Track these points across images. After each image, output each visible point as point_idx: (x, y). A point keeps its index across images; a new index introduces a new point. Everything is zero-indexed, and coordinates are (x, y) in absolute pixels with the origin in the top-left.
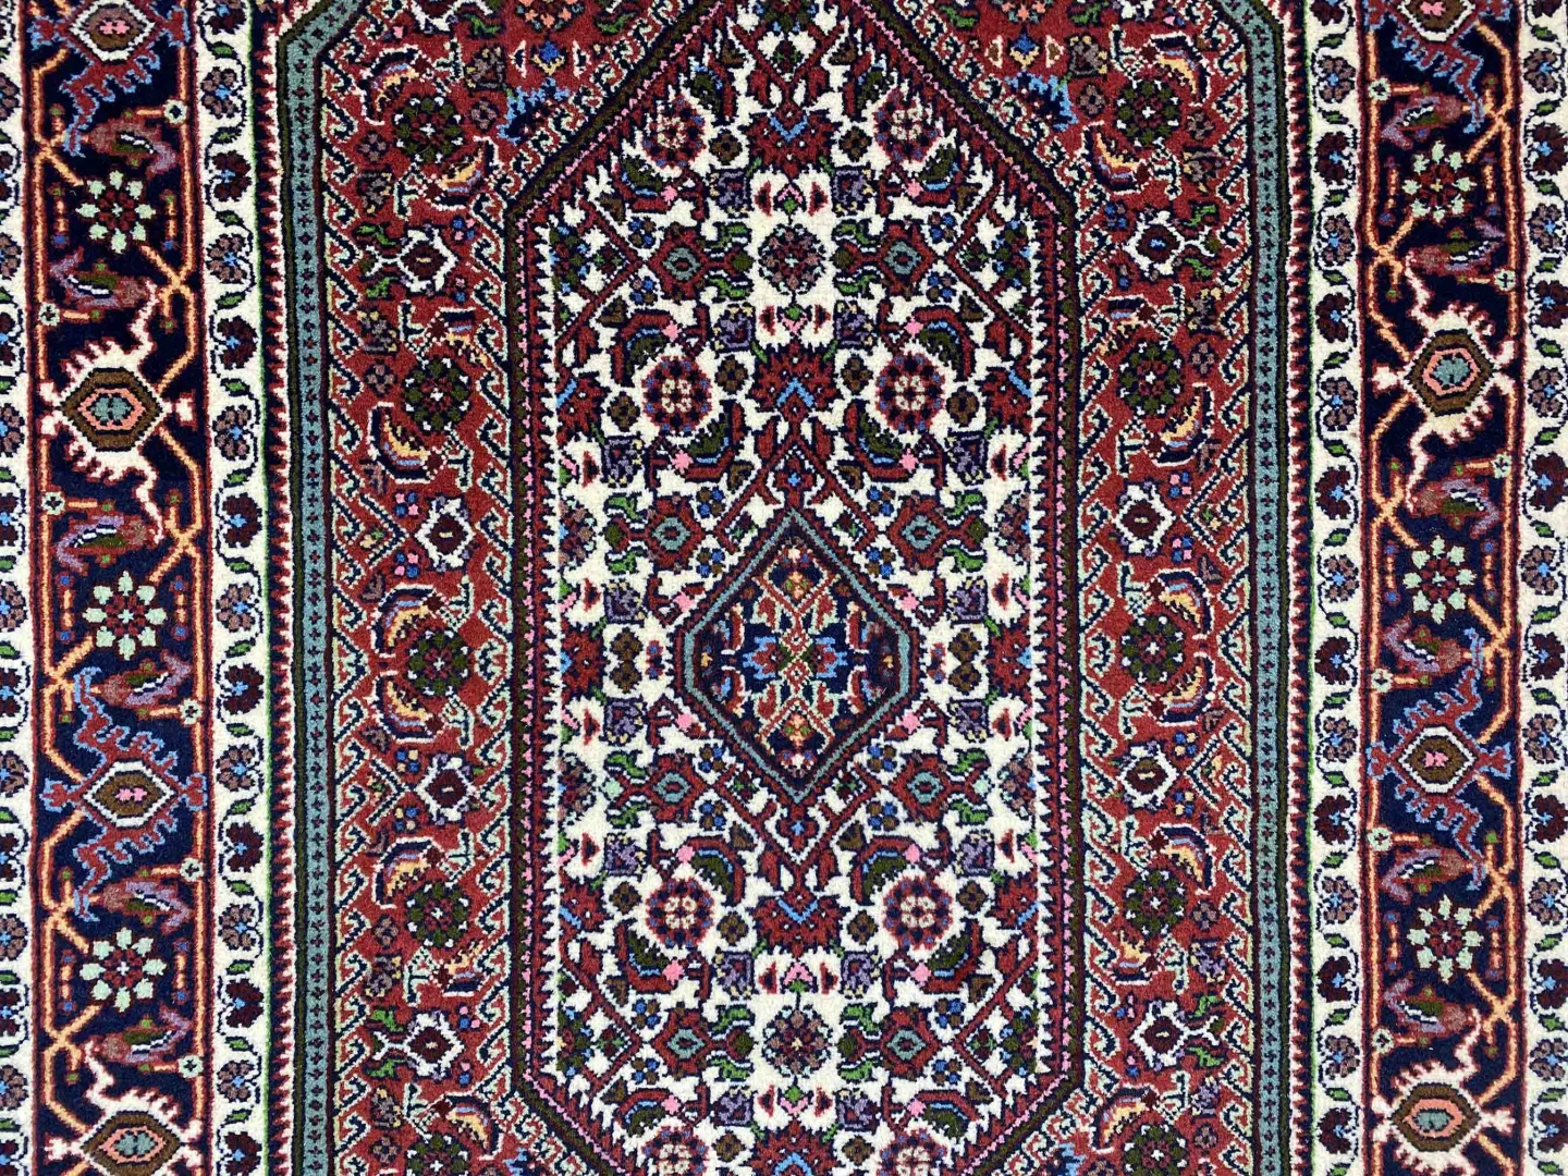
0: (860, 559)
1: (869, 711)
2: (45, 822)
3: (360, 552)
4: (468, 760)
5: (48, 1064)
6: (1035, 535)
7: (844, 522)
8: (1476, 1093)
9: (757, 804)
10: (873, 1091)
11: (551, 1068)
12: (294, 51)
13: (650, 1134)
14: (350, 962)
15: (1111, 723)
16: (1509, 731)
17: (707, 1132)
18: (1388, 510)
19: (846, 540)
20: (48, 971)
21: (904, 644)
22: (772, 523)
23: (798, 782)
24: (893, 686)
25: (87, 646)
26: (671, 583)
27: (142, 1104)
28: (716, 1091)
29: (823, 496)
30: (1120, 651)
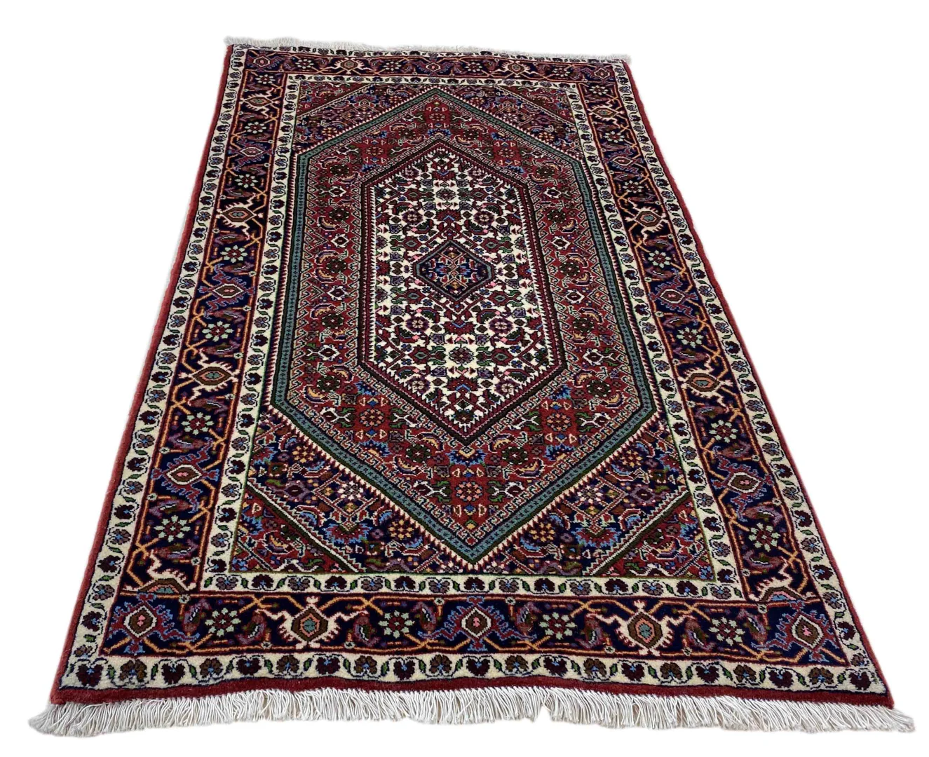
0: (473, 251)
1: (478, 282)
2: (197, 295)
3: (312, 244)
4: (345, 287)
5: (185, 353)
6: (528, 246)
7: (466, 243)
8: (716, 376)
9: (443, 300)
10: (491, 369)
11: (372, 360)
12: (302, 157)
13: (408, 378)
14: (300, 332)
15: (560, 284)
16: (694, 289)
17: (430, 378)
18: (638, 245)
19: (467, 246)
20: (191, 330)
21: (489, 268)
22: (444, 243)
23: (457, 296)
24: (486, 276)
25: (221, 259)
26: (411, 253)
27: (218, 365)
28: (433, 368)
29: (459, 238)
30: (560, 269)
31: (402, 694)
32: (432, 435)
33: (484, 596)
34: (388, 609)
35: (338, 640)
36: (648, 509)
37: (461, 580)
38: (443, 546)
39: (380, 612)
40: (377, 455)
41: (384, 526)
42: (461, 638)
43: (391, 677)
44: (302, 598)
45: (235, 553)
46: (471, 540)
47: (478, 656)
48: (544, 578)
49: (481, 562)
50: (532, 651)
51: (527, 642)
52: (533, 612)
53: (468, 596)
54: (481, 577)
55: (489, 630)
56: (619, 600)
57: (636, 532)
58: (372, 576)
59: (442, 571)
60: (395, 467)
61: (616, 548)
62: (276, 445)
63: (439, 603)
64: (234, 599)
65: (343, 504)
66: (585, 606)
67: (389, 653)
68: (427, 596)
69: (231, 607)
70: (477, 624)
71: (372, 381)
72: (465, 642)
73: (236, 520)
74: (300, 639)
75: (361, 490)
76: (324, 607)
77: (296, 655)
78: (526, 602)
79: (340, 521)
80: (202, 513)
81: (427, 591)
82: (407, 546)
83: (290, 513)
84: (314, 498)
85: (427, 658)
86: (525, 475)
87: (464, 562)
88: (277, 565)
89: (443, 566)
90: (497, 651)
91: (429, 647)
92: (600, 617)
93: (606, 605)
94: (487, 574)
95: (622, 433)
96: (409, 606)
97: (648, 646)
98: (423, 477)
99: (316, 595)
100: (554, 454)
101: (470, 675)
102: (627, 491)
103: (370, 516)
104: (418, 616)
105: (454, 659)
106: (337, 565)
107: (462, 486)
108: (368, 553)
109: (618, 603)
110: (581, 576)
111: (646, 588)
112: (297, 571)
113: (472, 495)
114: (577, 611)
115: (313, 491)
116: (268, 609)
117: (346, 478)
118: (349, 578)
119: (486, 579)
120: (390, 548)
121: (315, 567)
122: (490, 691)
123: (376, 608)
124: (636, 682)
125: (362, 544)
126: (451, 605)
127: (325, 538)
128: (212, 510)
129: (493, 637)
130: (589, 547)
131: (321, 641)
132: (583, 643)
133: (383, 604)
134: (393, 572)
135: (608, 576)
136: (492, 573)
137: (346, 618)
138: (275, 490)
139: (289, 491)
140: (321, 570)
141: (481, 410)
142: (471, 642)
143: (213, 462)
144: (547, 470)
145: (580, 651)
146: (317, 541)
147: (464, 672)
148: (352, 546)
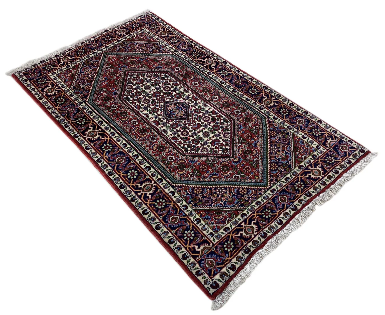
0: (174, 101)
1: (187, 110)
2: (113, 168)
3: (127, 129)
4: (152, 136)
5: (131, 187)
6: (188, 90)
7: (170, 100)
8: (269, 98)
9: (183, 122)
10: (217, 133)
11: (185, 152)
12: (89, 102)
13: (200, 150)
14: (156, 158)
15: (208, 97)
16: (241, 77)
17: (205, 146)
18: (215, 72)
19: (172, 101)
20: (124, 180)
21: (185, 104)
22: (164, 104)
23: (186, 118)
24: (187, 107)
25: (105, 152)
26: (159, 113)
27: (145, 184)
28: (203, 143)
29: (166, 99)
30: (204, 92)
31: (285, 228)
32: (223, 161)
33: (278, 192)
34: (262, 212)
35: (259, 228)
36: (289, 143)
37: (269, 192)
38: (256, 187)
39: (261, 214)
40: (216, 177)
41: (238, 193)
42: (284, 205)
43: (279, 226)
44: (240, 225)
45: (212, 228)
46: (261, 181)
47: (292, 206)
48: (285, 177)
49: (269, 184)
50: (301, 196)
51: (298, 194)
52: (292, 187)
53: (274, 194)
54: (272, 188)
55: (287, 198)
56: (304, 170)
57: (292, 151)
58: (249, 207)
59: (263, 194)
60: (224, 176)
61: (292, 158)
62: (188, 194)
63: (270, 201)
64: (225, 239)
65: (222, 195)
66: (300, 177)
67: (273, 222)
68: (266, 202)
69: (227, 241)
70: (283, 199)
71: (192, 158)
72: (285, 206)
73: (202, 220)
74: (251, 235)
75: (223, 189)
76: (247, 223)
77: (254, 239)
78: (288, 186)
79: (227, 200)
80: (191, 225)
81: (265, 201)
82: (249, 194)
83: (213, 208)
84: (214, 200)
85: (282, 215)
86: (255, 155)
87: (265, 187)
88: (225, 223)
89: (262, 192)
90: (294, 202)
91: (280, 213)
92: (305, 177)
93: (304, 173)
94: (273, 186)
95: (264, 128)
96: (265, 208)
97: (320, 175)
98: (233, 174)
99: (242, 222)
100: (256, 145)
101: (294, 212)
102: (280, 142)
103: (232, 193)
104: (269, 208)
105: (287, 211)
106: (239, 211)
107: (244, 169)
108: (242, 203)
109: (305, 171)
110: (292, 170)
111: (307, 163)
112: (231, 220)
113: (249, 170)
114: (300, 179)
115: (211, 198)
116: (236, 234)
117: (216, 189)
118: (245, 212)
119: (274, 187)
120: (246, 197)
121: (234, 216)
122: (302, 212)
123: (259, 214)
124: (326, 185)
125: (238, 202)
126: (273, 200)
127: (228, 207)
128: (193, 223)
129: (290, 199)
130: (287, 162)
131: (256, 232)
132: (308, 185)
133: (259, 212)
134: (253, 203)
135: (297, 166)
136: (274, 185)
137: (255, 222)
138: (202, 205)
139: (205, 202)
140: (236, 216)
141: (227, 146)
142: (287, 204)
143: (177, 211)
144: (258, 150)
145: (309, 188)
146: (227, 209)
147: (293, 212)
148: (237, 204)
